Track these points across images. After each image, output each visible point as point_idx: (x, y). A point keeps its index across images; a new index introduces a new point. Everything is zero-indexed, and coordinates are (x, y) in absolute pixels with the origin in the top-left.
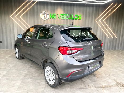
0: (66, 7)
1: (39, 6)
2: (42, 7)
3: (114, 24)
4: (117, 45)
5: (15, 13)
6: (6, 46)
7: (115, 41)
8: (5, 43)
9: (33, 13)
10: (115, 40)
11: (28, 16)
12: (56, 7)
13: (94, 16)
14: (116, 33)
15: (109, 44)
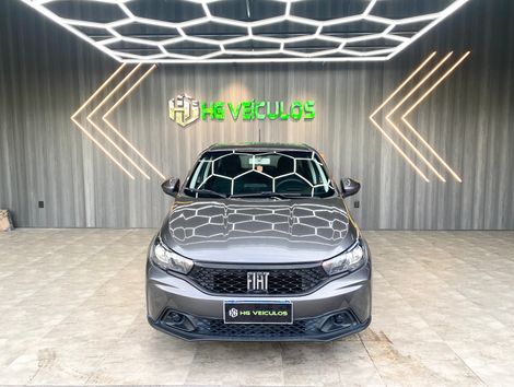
0: (257, 77)
1: (164, 79)
2: (175, 79)
3: (445, 130)
4: (465, 209)
5: (87, 107)
6: (55, 217)
7: (454, 194)
8: (55, 208)
9: (145, 104)
10: (455, 189)
11: (130, 113)
12: (222, 78)
13: (363, 104)
14: (456, 164)
15: (430, 207)
